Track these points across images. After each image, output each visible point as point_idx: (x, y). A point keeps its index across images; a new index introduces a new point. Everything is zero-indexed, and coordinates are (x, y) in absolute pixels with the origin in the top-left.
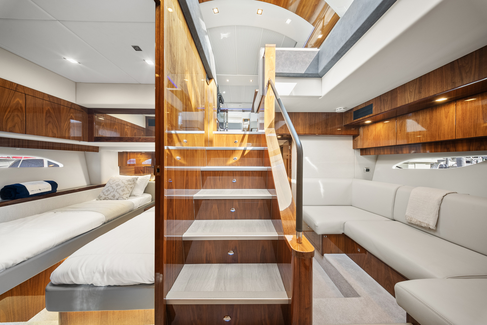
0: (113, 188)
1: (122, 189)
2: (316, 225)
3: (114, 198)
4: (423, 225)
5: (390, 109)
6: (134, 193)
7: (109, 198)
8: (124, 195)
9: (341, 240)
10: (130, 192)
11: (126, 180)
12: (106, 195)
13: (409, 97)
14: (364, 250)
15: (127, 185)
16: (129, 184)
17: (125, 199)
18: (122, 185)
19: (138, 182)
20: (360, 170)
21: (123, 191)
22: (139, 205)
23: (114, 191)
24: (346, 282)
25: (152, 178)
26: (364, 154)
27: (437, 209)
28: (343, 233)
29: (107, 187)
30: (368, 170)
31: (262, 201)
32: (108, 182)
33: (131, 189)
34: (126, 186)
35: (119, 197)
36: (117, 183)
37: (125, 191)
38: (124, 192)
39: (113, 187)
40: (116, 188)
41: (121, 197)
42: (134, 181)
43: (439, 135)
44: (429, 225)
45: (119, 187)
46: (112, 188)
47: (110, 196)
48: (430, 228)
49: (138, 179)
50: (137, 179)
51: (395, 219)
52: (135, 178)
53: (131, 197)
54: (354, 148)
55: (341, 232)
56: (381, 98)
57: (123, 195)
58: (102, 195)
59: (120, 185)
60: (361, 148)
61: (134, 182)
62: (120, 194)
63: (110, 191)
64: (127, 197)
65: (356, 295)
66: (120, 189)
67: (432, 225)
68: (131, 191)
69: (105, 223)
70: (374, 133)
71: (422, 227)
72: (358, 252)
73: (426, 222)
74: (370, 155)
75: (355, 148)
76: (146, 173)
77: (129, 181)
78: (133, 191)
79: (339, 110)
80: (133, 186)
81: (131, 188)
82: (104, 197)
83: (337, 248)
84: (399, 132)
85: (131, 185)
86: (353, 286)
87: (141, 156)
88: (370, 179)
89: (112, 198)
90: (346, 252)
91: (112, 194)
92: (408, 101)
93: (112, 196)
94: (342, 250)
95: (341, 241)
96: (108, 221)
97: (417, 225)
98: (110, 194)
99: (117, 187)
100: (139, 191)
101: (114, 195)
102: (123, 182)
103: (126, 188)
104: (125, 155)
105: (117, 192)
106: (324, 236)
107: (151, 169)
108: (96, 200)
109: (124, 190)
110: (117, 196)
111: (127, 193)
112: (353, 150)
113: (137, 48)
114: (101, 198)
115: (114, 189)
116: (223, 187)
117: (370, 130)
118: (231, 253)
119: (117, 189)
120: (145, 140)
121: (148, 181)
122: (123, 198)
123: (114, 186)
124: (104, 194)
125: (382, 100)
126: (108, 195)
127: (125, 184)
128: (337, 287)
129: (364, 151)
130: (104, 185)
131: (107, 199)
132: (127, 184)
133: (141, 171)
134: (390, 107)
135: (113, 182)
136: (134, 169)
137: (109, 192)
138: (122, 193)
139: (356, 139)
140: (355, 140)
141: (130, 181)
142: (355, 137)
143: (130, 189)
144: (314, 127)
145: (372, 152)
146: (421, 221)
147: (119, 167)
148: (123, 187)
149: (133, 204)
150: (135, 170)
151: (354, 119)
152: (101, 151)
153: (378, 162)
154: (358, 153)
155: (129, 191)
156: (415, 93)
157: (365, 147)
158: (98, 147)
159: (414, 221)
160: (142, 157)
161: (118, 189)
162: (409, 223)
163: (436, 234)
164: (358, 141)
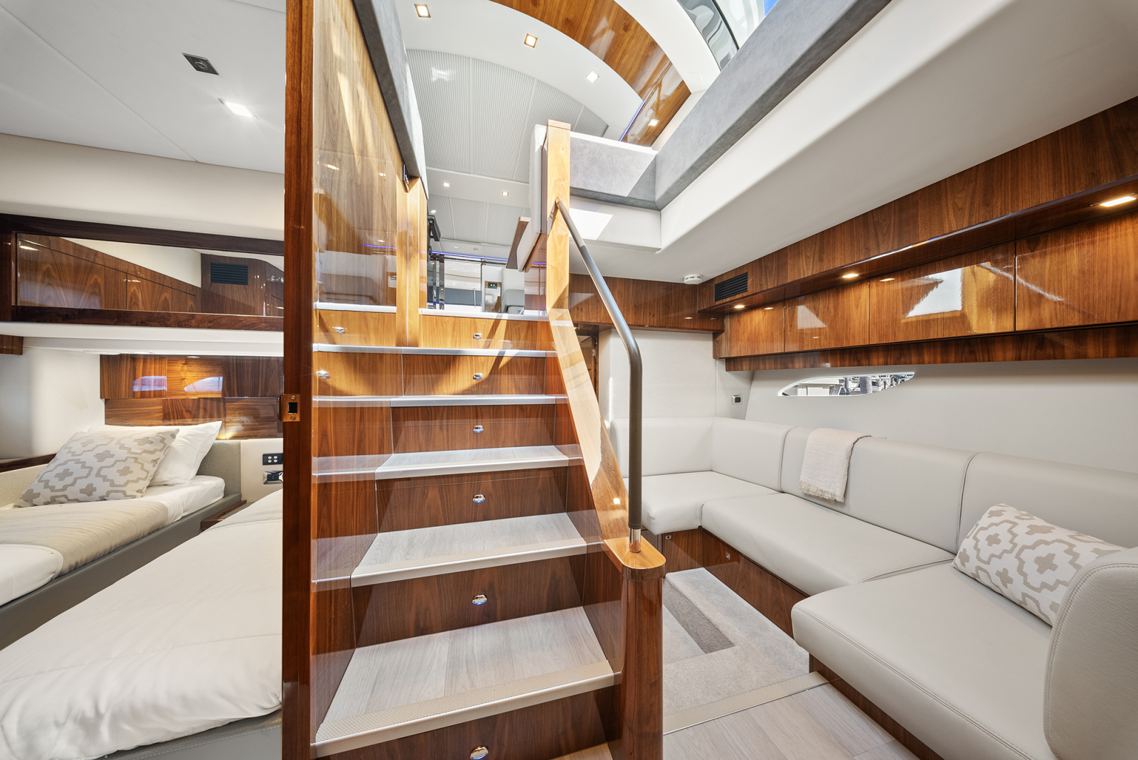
0: (87, 465)
1: (121, 466)
2: (652, 515)
3: (88, 494)
4: (827, 496)
5: (776, 286)
6: (164, 476)
7: (70, 498)
8: (130, 485)
9: (697, 540)
10: (151, 473)
11: (135, 440)
12: (59, 487)
13: (805, 266)
14: (736, 554)
15: (140, 454)
16: (145, 451)
17: (134, 497)
18: (123, 454)
19: (175, 444)
20: (725, 401)
21: (126, 471)
22: (184, 512)
23: (88, 475)
24: (709, 622)
25: (224, 430)
26: (732, 368)
27: (845, 467)
28: (700, 527)
29: (59, 465)
30: (738, 400)
31: (547, 472)
32: (65, 447)
33: (154, 466)
34: (136, 459)
35: (108, 493)
36: (100, 450)
37: (132, 472)
38: (129, 477)
39: (84, 463)
40: (98, 465)
41: (116, 492)
42: (163, 440)
43: (847, 336)
44: (834, 495)
45: (109, 461)
46: (83, 467)
47: (73, 492)
48: (836, 500)
49: (177, 436)
50: (173, 436)
51: (784, 490)
52: (167, 433)
53: (151, 489)
55: (695, 525)
56: (762, 264)
57: (126, 483)
58: (38, 488)
59: (112, 456)
60: (727, 356)
61: (165, 445)
62: (111, 481)
63: (74, 476)
64: (139, 491)
65: (728, 644)
66: (112, 466)
67: (839, 498)
68: (152, 470)
69: (61, 575)
70: (749, 329)
71: (824, 500)
72: (726, 561)
73: (831, 491)
74: (742, 370)
75: (716, 356)
76: (204, 417)
77: (147, 440)
78: (161, 470)
79: (689, 279)
80: (159, 455)
81: (155, 461)
82: (47, 494)
83: (689, 557)
84: (789, 328)
85: (152, 452)
86: (721, 629)
87: (185, 368)
88: (741, 416)
89: (82, 496)
90: (706, 563)
91: (82, 484)
92: (804, 274)
93: (82, 491)
94: (698, 562)
95: (696, 543)
96: (75, 568)
97: (818, 498)
98: (73, 484)
99: (101, 461)
100: (182, 469)
101: (90, 485)
102: (122, 447)
103: (135, 462)
104: (126, 367)
105: (102, 476)
106: (666, 537)
107: (222, 404)
108: (15, 506)
109: (127, 468)
110: (102, 488)
111: (139, 479)
112: (714, 360)
113: (201, 65)
114: (35, 501)
115: (90, 468)
116: (450, 445)
117: (742, 323)
118: (480, 600)
119: (102, 467)
120: (210, 322)
121: (213, 441)
122: (124, 493)
123: (90, 459)
124: (46, 486)
125: (763, 267)
126: (65, 488)
127: (133, 450)
128: (692, 636)
129: (732, 363)
130: (47, 459)
131: (63, 499)
132: (140, 451)
133: (187, 411)
134: (776, 283)
135: (84, 446)
136: (161, 407)
137: (69, 480)
138: (120, 480)
139: (718, 339)
140: (718, 341)
141: (152, 443)
142: (716, 334)
143: (149, 466)
144: (644, 312)
145: (746, 365)
146: (823, 489)
147: (102, 403)
148: (125, 461)
149: (165, 509)
150: (164, 409)
151: (716, 300)
152: (33, 352)
153: (754, 383)
154: (722, 366)
155: (148, 472)
156: (814, 260)
157: (734, 355)
158: (23, 337)
159: (813, 491)
160: (190, 371)
161: (106, 467)
162: (806, 495)
163: (844, 510)
164: (721, 343)
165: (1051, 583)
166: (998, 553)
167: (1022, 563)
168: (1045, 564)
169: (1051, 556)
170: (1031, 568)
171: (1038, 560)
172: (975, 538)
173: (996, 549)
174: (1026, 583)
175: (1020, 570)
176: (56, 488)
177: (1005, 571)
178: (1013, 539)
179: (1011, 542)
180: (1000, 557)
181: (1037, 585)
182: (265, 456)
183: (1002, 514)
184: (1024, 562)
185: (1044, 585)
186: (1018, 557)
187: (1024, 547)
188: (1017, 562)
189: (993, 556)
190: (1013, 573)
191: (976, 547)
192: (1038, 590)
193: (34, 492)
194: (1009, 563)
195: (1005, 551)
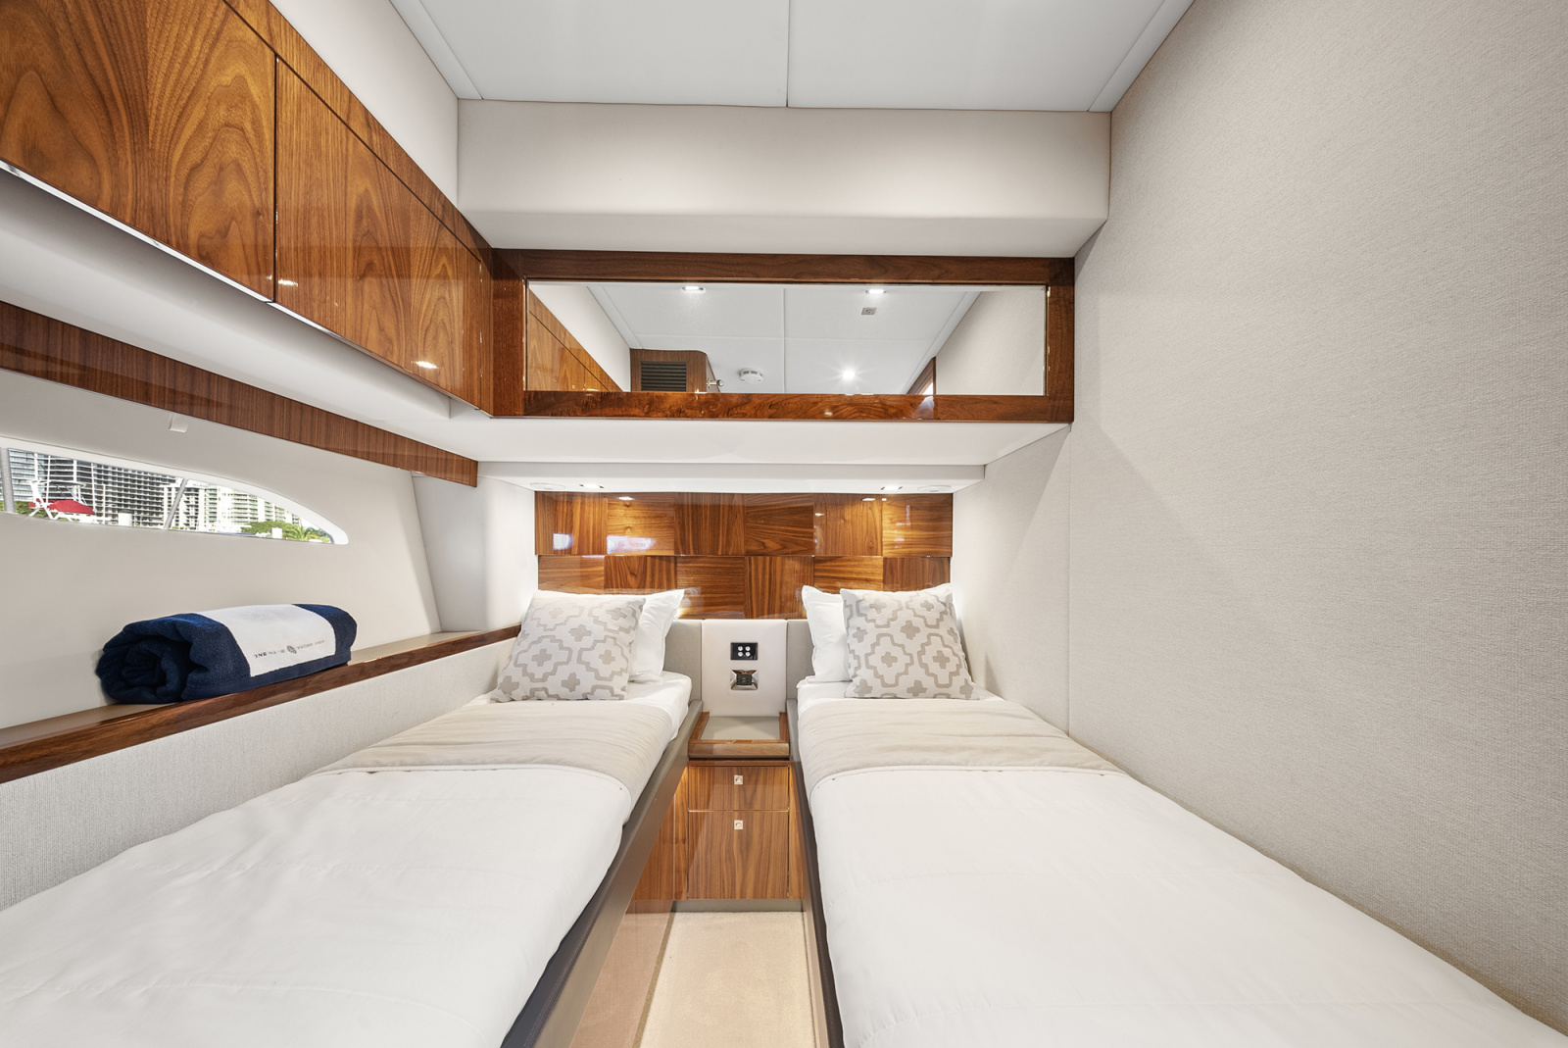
0: (565, 645)
1: (601, 649)
3: (573, 691)
6: (637, 669)
7: (551, 693)
8: (616, 678)
10: (628, 663)
11: (608, 612)
12: (539, 676)
15: (617, 632)
16: (621, 629)
17: (621, 698)
18: (599, 632)
19: (644, 619)
21: (608, 657)
22: (678, 725)
23: (569, 659)
29: (530, 642)
32: (526, 618)
33: (629, 652)
34: (615, 639)
35: (594, 688)
36: (574, 624)
37: (613, 659)
38: (612, 666)
39: (560, 641)
40: (576, 646)
41: (603, 687)
42: (634, 613)
45: (587, 642)
46: (561, 648)
47: (554, 684)
49: (644, 607)
50: (641, 608)
52: (636, 602)
53: (630, 687)
57: (612, 676)
58: (516, 675)
59: (589, 633)
61: (635, 621)
62: (596, 671)
63: (554, 660)
64: (623, 689)
66: (592, 648)
68: (630, 658)
76: (652, 587)
77: (618, 613)
80: (632, 635)
81: (630, 644)
82: (526, 685)
85: (626, 631)
87: (629, 511)
89: (564, 691)
91: (564, 673)
93: (564, 684)
98: (553, 673)
99: (579, 639)
100: (651, 658)
101: (573, 676)
102: (596, 621)
103: (616, 644)
105: (584, 663)
107: (672, 565)
108: (492, 699)
109: (608, 653)
110: (587, 682)
111: (621, 670)
114: (515, 694)
115: (570, 650)
119: (582, 650)
121: (668, 620)
122: (611, 690)
123: (562, 633)
124: (525, 673)
126: (544, 679)
127: (610, 627)
130: (513, 632)
131: (542, 694)
132: (617, 629)
133: (632, 574)
135: (554, 617)
136: (603, 568)
137: (548, 666)
138: (604, 671)
141: (625, 616)
143: (627, 651)
147: (536, 558)
148: (604, 641)
150: (606, 570)
152: (488, 481)
155: (625, 661)
158: (477, 464)
160: (634, 516)
161: (587, 649)
176: (536, 677)
182: (735, 646)
193: (513, 681)
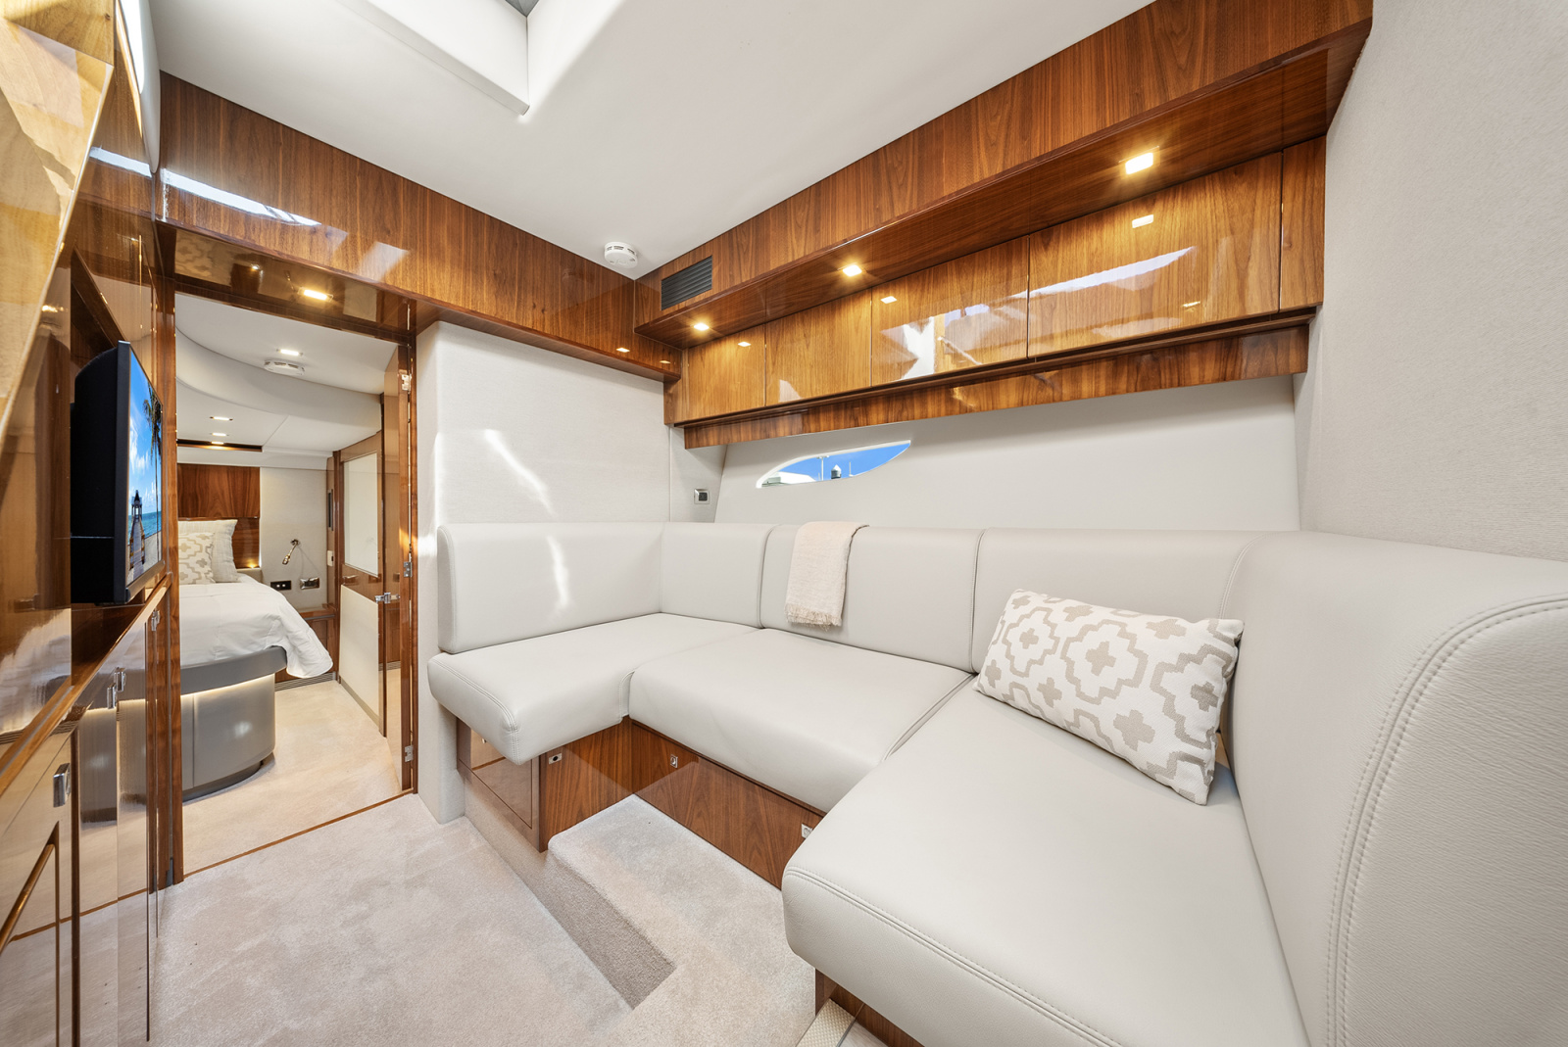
2: (509, 722)
4: (821, 621)
5: (753, 277)
9: (621, 745)
13: (794, 241)
14: (688, 754)
20: (682, 496)
24: (628, 925)
26: (694, 442)
27: (843, 571)
28: (627, 718)
30: (703, 497)
44: (830, 617)
48: (831, 625)
51: (765, 624)
54: (667, 423)
55: (616, 718)
56: (731, 240)
60: (686, 419)
65: (659, 965)
67: (836, 622)
70: (717, 372)
71: (817, 627)
72: (672, 769)
73: (825, 611)
74: (708, 445)
75: (672, 423)
79: (613, 250)
83: (604, 778)
84: (771, 369)
86: (649, 935)
88: (709, 518)
90: (636, 784)
92: (793, 255)
94: (623, 785)
95: (620, 751)
97: (808, 626)
112: (665, 428)
117: (706, 362)
125: (735, 245)
128: (597, 963)
129: (693, 431)
134: (753, 272)
139: (671, 391)
140: (671, 395)
142: (669, 381)
144: (519, 296)
145: (713, 435)
146: (816, 610)
151: (664, 307)
153: (727, 471)
154: (677, 438)
156: (806, 231)
157: (695, 416)
159: (803, 616)
162: (794, 624)
163: (842, 638)
164: (676, 401)
165: (1112, 686)
166: (1037, 657)
167: (1070, 664)
168: (1100, 659)
169: (1105, 645)
170: (1083, 669)
171: (1091, 655)
172: (1005, 641)
173: (1035, 652)
174: (1080, 695)
175: (1071, 678)
177: (1050, 681)
178: (1052, 632)
179: (1051, 636)
180: (1041, 662)
181: (1094, 694)
183: (1029, 602)
184: (1073, 663)
185: (1104, 692)
186: (1064, 657)
187: (1070, 640)
188: (1063, 665)
189: (1032, 662)
190: (1061, 684)
191: (1008, 656)
192: (1096, 701)
194: (1054, 667)
195: (1046, 652)
